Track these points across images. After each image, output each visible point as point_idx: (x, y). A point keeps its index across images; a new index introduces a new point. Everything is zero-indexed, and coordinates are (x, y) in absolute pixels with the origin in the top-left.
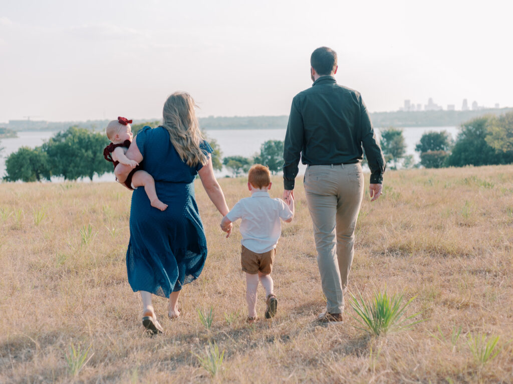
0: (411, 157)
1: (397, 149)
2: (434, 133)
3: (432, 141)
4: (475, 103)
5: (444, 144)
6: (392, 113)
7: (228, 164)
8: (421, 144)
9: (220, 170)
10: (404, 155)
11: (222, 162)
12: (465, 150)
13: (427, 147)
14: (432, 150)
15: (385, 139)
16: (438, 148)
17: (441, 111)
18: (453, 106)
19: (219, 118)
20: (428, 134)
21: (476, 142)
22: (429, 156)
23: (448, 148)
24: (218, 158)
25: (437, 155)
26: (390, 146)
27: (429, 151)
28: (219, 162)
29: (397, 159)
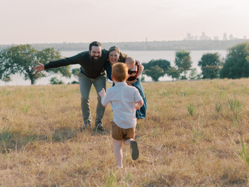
0: (195, 69)
1: (186, 64)
2: (210, 54)
3: (209, 59)
4: (231, 36)
5: (217, 61)
6: (179, 41)
7: (75, 73)
8: (202, 61)
9: (70, 77)
10: (191, 68)
11: (71, 72)
12: (232, 65)
13: (206, 63)
14: (209, 65)
15: (178, 58)
16: (213, 64)
17: (210, 40)
18: (218, 37)
19: (70, 44)
20: (206, 54)
21: (239, 60)
22: (207, 69)
23: (219, 64)
24: (69, 70)
25: (213, 68)
26: (182, 63)
27: (207, 66)
28: (69, 72)
29: (186, 71)
